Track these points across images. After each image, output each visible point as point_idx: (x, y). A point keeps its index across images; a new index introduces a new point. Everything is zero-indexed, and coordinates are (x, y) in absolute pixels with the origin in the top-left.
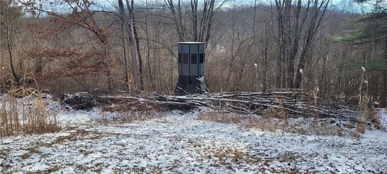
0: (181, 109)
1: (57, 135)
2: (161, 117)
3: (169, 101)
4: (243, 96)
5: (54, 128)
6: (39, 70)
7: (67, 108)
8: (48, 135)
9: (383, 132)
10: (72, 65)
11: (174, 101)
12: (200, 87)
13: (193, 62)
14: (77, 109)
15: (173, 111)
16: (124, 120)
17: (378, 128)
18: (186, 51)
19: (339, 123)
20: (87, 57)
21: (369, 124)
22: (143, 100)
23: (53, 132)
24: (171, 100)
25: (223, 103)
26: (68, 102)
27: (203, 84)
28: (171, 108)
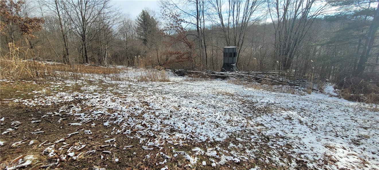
0: (221, 78)
1: (169, 83)
2: (211, 80)
3: (216, 74)
4: (252, 73)
5: (168, 81)
6: (167, 60)
7: (176, 75)
8: (166, 82)
9: (324, 95)
10: (178, 58)
11: (218, 74)
12: (233, 69)
13: (231, 56)
14: (179, 76)
15: (218, 79)
16: (195, 80)
17: (322, 93)
18: (227, 51)
19: (300, 89)
20: (183, 55)
21: (317, 90)
22: (205, 73)
23: (168, 82)
24: (217, 74)
25: (243, 76)
26: (176, 73)
27: (235, 67)
28: (217, 77)
